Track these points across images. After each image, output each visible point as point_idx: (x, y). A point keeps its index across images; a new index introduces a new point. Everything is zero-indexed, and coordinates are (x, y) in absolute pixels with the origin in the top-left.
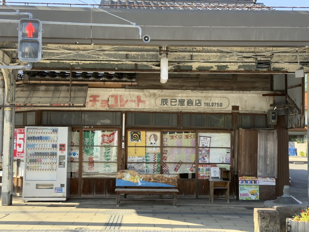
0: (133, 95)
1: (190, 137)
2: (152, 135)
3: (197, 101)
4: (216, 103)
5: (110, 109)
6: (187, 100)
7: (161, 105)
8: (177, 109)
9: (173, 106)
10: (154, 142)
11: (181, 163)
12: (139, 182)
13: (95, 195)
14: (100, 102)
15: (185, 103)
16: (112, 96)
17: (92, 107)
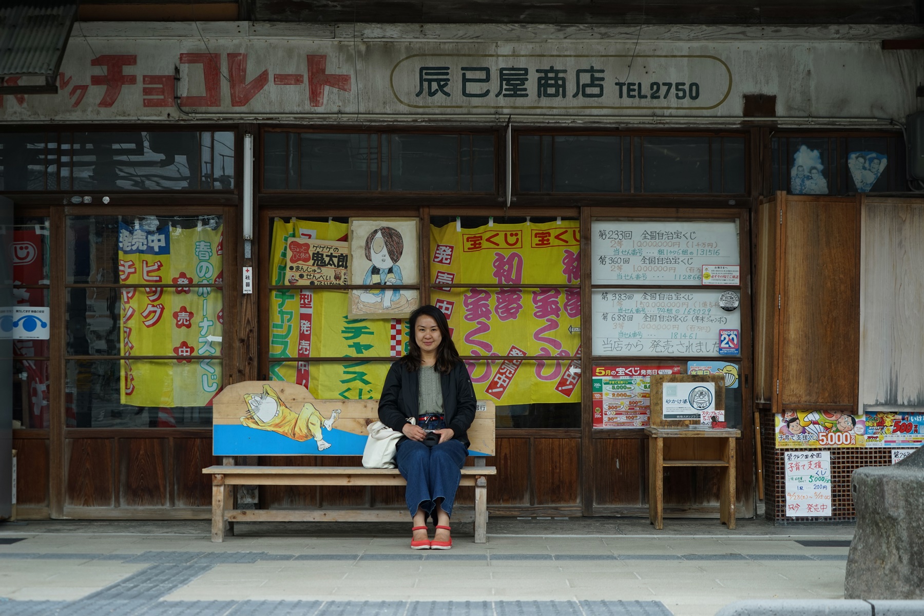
0: (290, 52)
1: (557, 242)
2: (379, 234)
3: (581, 75)
4: (670, 85)
5: (185, 117)
6: (538, 71)
7: (418, 95)
8: (493, 111)
9: (475, 101)
10: (389, 263)
11: (517, 358)
12: (319, 436)
13: (124, 509)
14: (140, 85)
15: (527, 85)
16: (193, 57)
17: (103, 110)
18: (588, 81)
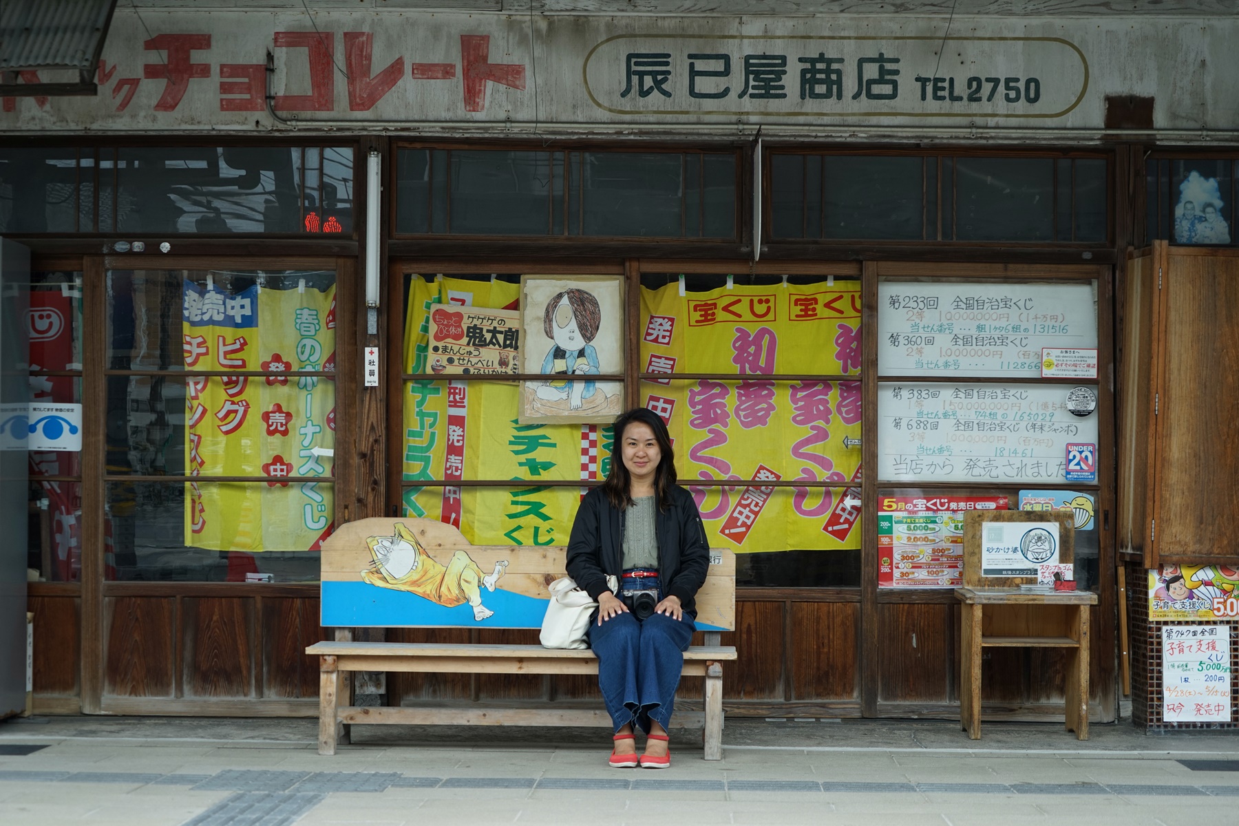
0: (436, 31)
1: (828, 313)
2: (565, 300)
3: (866, 66)
4: (996, 81)
5: (281, 126)
6: (801, 60)
7: (623, 95)
8: (734, 118)
9: (709, 104)
10: (580, 342)
11: (767, 484)
12: (475, 599)
13: (188, 700)
14: (215, 79)
15: (785, 80)
16: (293, 38)
17: (161, 115)
18: (876, 76)
